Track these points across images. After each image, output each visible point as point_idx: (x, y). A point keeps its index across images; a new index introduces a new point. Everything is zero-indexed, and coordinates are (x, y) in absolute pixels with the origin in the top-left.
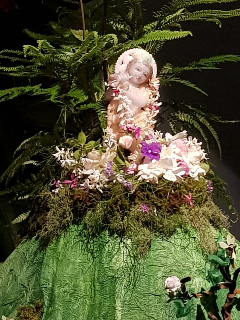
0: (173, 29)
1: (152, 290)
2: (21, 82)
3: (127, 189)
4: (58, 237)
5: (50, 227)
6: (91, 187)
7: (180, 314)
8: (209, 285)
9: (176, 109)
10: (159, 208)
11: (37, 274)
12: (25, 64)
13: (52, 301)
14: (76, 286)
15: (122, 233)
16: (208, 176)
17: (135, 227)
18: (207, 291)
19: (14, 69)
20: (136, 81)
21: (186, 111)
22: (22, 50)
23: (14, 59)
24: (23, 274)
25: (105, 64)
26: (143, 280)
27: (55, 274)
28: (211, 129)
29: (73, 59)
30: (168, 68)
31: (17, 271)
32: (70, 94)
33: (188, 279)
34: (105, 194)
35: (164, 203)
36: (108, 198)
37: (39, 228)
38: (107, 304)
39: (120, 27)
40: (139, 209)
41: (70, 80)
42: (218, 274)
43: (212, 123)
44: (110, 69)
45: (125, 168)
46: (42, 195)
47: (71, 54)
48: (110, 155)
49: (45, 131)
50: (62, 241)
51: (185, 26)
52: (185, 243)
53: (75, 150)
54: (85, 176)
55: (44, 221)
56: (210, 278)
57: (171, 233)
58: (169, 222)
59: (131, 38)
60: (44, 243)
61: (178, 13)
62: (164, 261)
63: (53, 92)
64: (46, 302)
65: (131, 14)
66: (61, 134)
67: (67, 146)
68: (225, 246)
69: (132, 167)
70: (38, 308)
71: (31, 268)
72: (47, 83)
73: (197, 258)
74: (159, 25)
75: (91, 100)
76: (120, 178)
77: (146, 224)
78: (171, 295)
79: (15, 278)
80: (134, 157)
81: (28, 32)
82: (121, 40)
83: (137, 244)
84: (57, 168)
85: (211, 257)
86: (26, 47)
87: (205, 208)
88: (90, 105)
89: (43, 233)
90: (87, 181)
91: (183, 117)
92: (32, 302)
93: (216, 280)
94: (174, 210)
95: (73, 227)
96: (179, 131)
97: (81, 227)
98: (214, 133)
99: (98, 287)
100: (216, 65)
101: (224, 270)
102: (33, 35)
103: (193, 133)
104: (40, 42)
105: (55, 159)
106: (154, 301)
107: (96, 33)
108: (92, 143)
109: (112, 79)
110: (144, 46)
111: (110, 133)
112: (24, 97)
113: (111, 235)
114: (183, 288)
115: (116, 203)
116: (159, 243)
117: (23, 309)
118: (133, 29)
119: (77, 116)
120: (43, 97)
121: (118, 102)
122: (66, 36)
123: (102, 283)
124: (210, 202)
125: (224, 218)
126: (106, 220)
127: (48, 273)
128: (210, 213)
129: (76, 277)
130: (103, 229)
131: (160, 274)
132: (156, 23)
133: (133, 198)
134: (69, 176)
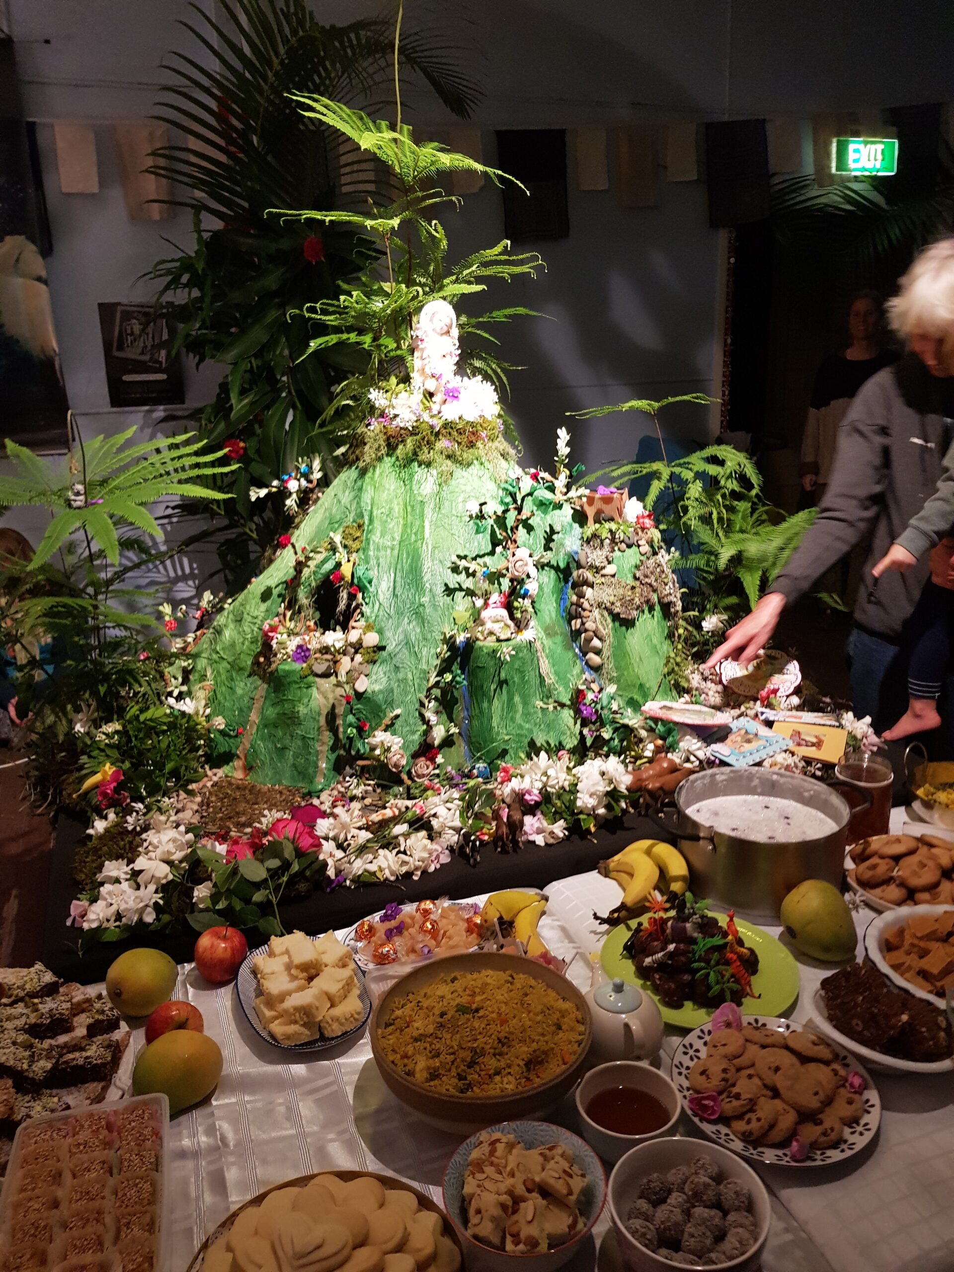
0: (469, 283)
1: (454, 512)
2: (337, 330)
3: (432, 427)
4: (375, 467)
5: (367, 459)
6: (402, 425)
7: (477, 532)
8: (500, 509)
9: (471, 356)
10: (459, 444)
11: (358, 497)
12: (340, 314)
13: (371, 521)
14: (391, 509)
15: (428, 465)
16: (500, 416)
17: (440, 459)
18: (499, 513)
19: (332, 317)
20: (438, 330)
21: (481, 358)
22: (339, 300)
23: (331, 309)
24: (346, 498)
25: (410, 314)
26: (447, 504)
27: (373, 499)
28: (502, 375)
29: (383, 310)
30: (464, 319)
31: (340, 495)
32: (381, 341)
33: (485, 503)
34: (414, 432)
35: (464, 439)
36: (416, 434)
37: (358, 459)
38: (417, 523)
39: (423, 280)
40: (443, 444)
41: (380, 328)
42: (509, 499)
43: (503, 370)
44: (415, 319)
45: (430, 409)
46: (359, 431)
47: (381, 305)
48: (418, 396)
49: (361, 374)
50: (378, 471)
51: (479, 280)
52: (481, 473)
53: (387, 391)
54: (396, 416)
55: (363, 454)
56: (502, 502)
57: (469, 465)
58: (468, 455)
59: (432, 291)
60: (363, 472)
61: (474, 268)
62: (463, 488)
63: (367, 339)
64: (367, 522)
65: (432, 268)
66: (373, 377)
67: (379, 388)
68: (514, 477)
69: (435, 408)
70: (360, 526)
71: (353, 494)
72: (361, 332)
73: (492, 486)
74: (457, 279)
75: (399, 347)
76: (426, 417)
77: (449, 457)
78: (471, 517)
79: (339, 502)
80: (438, 398)
81: (340, 283)
82: (425, 293)
83: (441, 474)
84: (372, 408)
85: (503, 485)
86: (342, 298)
87: (496, 443)
88: (399, 352)
89: (361, 464)
90: (398, 419)
91: (478, 364)
92: (354, 521)
93: (507, 504)
94: (471, 445)
95: (387, 459)
96: (474, 375)
97: (394, 459)
98: (504, 379)
99: (409, 509)
100: (506, 316)
101: (513, 496)
102: (345, 286)
103: (487, 377)
104: (355, 293)
105: (369, 400)
106: (455, 521)
107: (403, 286)
108: (402, 386)
109: (417, 329)
110: (444, 298)
111: (416, 376)
112: (341, 344)
113: (420, 466)
114: (481, 511)
115: (423, 439)
116: (459, 472)
117: (347, 527)
118: (433, 282)
119: (387, 362)
120: (358, 343)
121: (423, 350)
122: (375, 287)
123: (413, 507)
124: (501, 438)
125: (513, 452)
126: (415, 454)
127: (367, 497)
128: (501, 448)
129: (391, 501)
130: (413, 461)
131: (460, 499)
132: (454, 277)
133: (437, 434)
134: (382, 415)
